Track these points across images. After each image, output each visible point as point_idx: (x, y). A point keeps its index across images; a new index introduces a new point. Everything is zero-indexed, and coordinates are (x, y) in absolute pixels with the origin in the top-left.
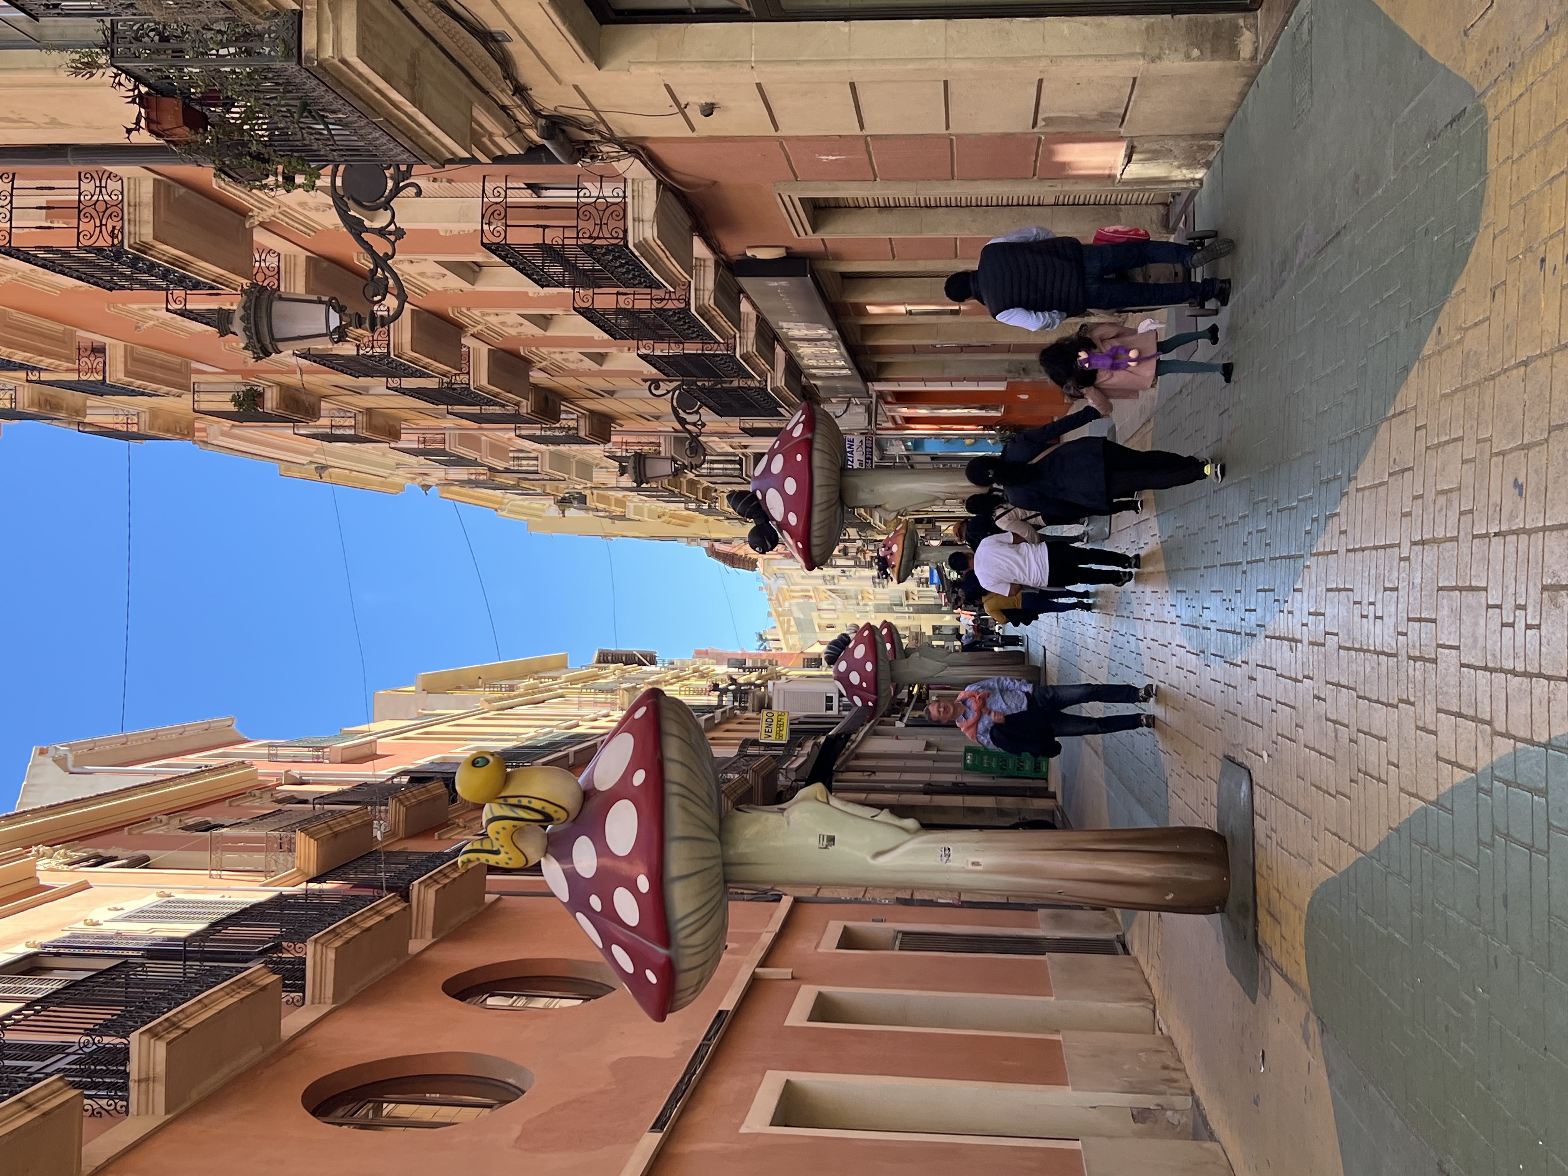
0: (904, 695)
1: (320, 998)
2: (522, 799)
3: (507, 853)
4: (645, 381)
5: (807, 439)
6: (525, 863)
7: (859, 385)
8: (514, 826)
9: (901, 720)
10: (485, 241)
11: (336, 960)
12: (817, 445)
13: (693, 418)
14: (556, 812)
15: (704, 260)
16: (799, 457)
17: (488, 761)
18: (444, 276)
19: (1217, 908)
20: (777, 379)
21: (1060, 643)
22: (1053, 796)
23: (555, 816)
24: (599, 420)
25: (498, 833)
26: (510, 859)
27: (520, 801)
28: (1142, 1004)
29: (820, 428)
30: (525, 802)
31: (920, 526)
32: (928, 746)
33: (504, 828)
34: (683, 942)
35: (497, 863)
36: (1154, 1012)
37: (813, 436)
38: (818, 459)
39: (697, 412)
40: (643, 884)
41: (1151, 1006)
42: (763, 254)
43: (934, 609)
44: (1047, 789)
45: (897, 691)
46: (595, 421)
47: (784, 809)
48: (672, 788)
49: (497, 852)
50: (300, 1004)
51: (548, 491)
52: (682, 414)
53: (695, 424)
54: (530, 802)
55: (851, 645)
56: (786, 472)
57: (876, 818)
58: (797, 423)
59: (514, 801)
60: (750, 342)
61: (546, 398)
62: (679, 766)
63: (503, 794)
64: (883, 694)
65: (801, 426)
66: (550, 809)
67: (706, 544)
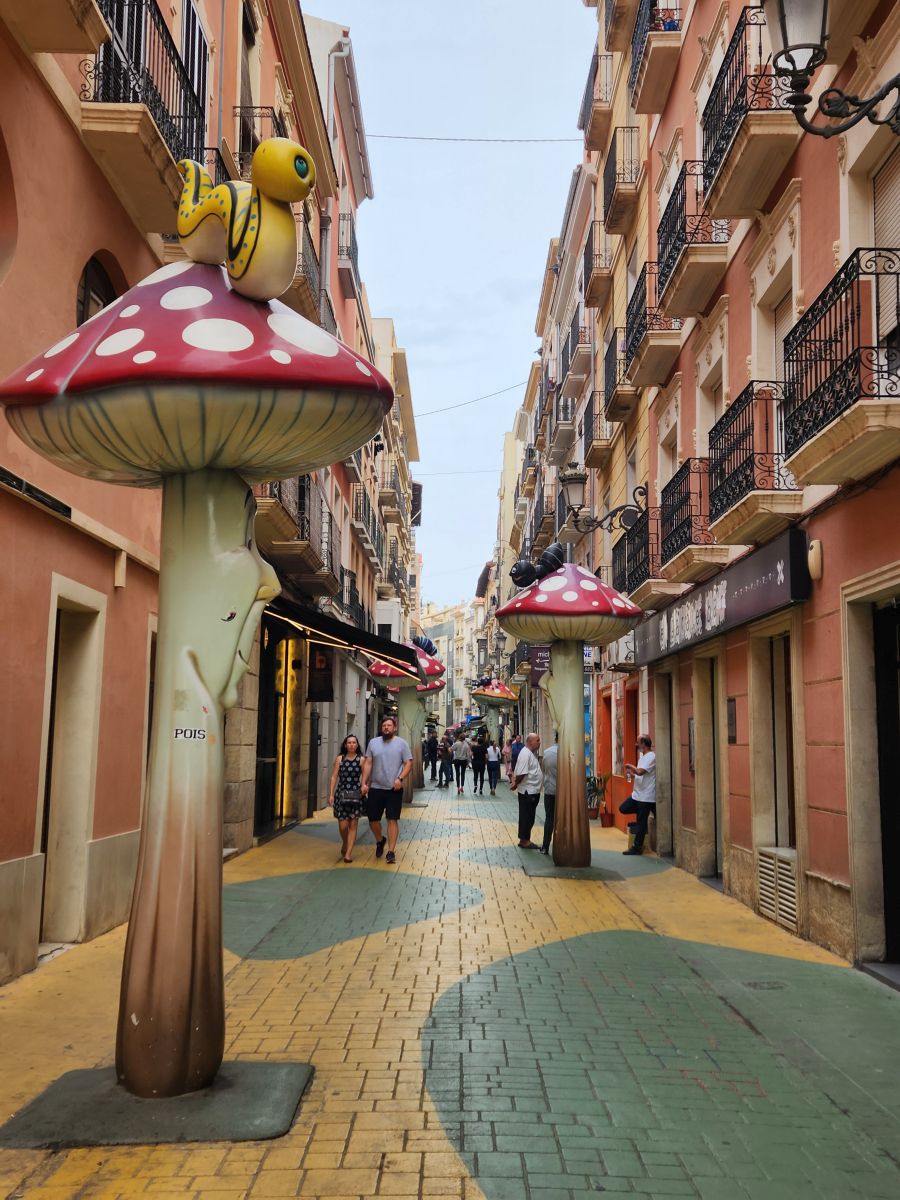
0: (391, 697)
1: (88, 118)
2: (257, 219)
3: (194, 211)
4: (646, 484)
5: (611, 610)
6: (183, 234)
7: (651, 656)
8: (224, 214)
9: (372, 695)
10: (861, 253)
11: (125, 133)
12: (606, 619)
13: (617, 523)
14: (241, 261)
15: (800, 504)
16: (595, 603)
17: (303, 176)
18: (772, 273)
19: (122, 1077)
20: (658, 587)
21: (431, 821)
22: (310, 815)
23: (237, 262)
24: (605, 457)
25: (217, 196)
26: (187, 216)
27: (254, 217)
28: (83, 930)
29: (621, 622)
30: (253, 223)
31: (512, 709)
32: (352, 717)
33: (222, 202)
34: (73, 410)
35: (183, 202)
36: (74, 942)
37: (615, 616)
38: (595, 620)
39: (621, 526)
40: (145, 358)
41: (80, 939)
42: (813, 557)
43: (450, 722)
44: (316, 810)
45: (393, 693)
46: (605, 453)
47: (250, 548)
48: (267, 398)
49: (196, 199)
50: (82, 98)
51: (539, 438)
52: (619, 514)
53: (611, 524)
54: (252, 229)
55: (428, 656)
56: (584, 593)
57: (238, 656)
58: (625, 603)
59: (254, 211)
60: (702, 558)
61: (627, 408)
62: (295, 409)
63: (262, 196)
64: (391, 681)
65: (623, 606)
66: (244, 254)
67: (496, 560)
